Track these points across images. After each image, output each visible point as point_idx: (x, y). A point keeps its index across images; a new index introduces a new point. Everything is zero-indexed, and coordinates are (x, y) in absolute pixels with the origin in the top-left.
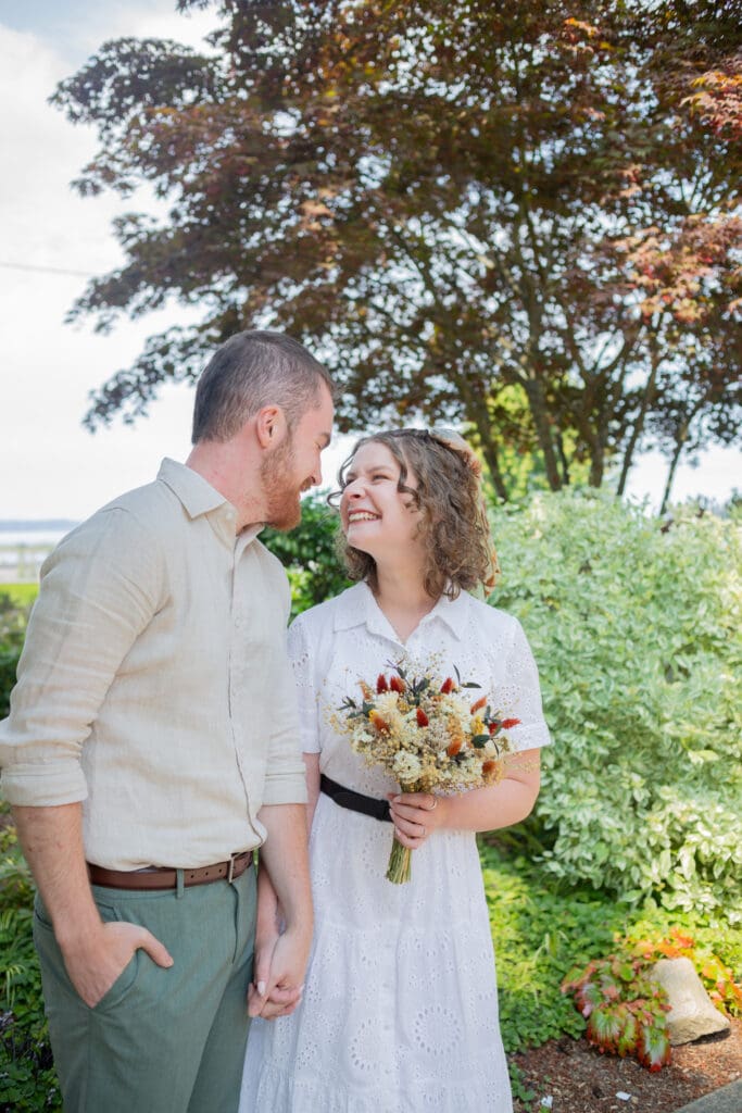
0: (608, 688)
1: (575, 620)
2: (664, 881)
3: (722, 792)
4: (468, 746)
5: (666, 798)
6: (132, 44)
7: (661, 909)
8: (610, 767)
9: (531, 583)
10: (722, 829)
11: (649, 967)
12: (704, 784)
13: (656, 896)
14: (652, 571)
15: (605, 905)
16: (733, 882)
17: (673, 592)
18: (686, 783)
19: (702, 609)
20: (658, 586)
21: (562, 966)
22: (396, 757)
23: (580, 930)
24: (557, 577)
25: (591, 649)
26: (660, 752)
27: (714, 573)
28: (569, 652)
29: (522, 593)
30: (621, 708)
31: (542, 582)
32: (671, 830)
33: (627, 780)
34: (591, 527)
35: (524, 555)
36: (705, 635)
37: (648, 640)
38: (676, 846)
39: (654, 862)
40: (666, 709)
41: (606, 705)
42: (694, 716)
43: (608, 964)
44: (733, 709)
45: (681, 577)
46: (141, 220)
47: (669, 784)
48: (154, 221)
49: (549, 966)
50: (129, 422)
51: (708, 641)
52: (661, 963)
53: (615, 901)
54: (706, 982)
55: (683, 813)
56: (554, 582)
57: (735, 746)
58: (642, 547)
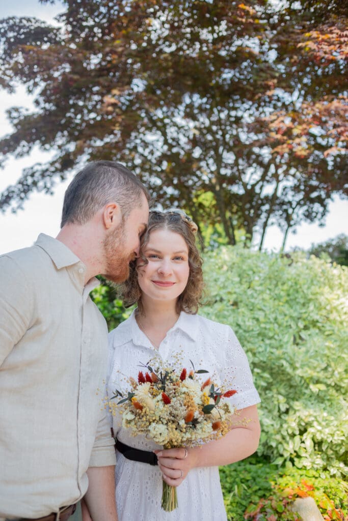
0: (266, 350)
1: (247, 313)
2: (295, 452)
3: (326, 404)
4: (200, 413)
5: (297, 408)
6: (14, 20)
7: (295, 467)
8: (267, 392)
9: (223, 293)
10: (327, 424)
11: (292, 503)
12: (315, 400)
13: (292, 460)
14: (285, 287)
15: (265, 466)
16: (332, 452)
17: (296, 298)
18: (306, 399)
19: (312, 307)
20: (288, 295)
21: (244, 503)
22: (150, 428)
23: (252, 481)
24: (237, 290)
25: (257, 329)
26: (293, 383)
27: (317, 287)
28: (245, 331)
29: (218, 298)
30: (273, 361)
31: (230, 293)
32: (299, 425)
33: (276, 399)
34: (254, 264)
35: (218, 279)
36: (313, 321)
37: (285, 324)
38: (302, 433)
39: (290, 442)
40: (298, 362)
41: (265, 359)
42: (310, 364)
43: (269, 502)
44: (331, 360)
45: (300, 290)
46: (21, 110)
47: (297, 400)
48: (27, 110)
49: (237, 503)
50: (14, 212)
51: (314, 323)
52: (298, 500)
53: (270, 463)
54: (321, 510)
55: (306, 417)
56: (235, 293)
57: (331, 379)
58: (281, 275)
